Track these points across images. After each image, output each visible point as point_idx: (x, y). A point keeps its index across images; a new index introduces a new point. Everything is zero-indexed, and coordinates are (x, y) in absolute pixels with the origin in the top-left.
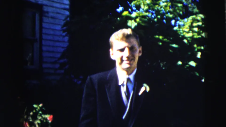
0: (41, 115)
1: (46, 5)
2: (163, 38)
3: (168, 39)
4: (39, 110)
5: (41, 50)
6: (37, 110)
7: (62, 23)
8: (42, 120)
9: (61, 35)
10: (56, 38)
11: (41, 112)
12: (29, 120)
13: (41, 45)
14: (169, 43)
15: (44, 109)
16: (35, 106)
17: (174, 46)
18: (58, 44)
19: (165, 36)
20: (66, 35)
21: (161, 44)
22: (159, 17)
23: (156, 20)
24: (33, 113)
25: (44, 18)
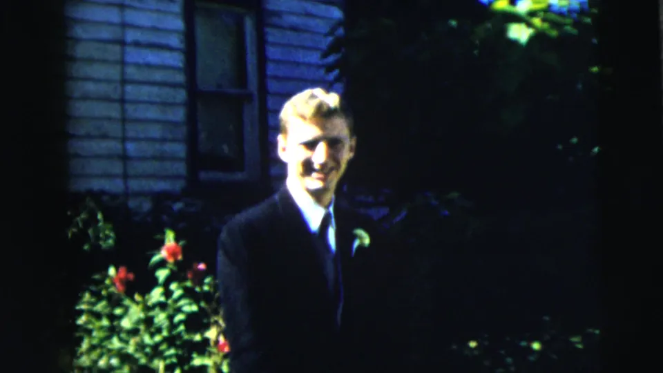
7: (325, 43)
13: (264, 111)
20: (337, 79)
25: (268, 30)
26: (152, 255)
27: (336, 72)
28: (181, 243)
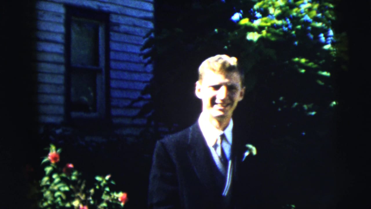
0: (108, 193)
1: (116, 13)
2: (306, 62)
3: (315, 63)
4: (105, 186)
5: (108, 88)
6: (102, 184)
7: (143, 42)
8: (111, 201)
9: (140, 62)
10: (133, 67)
11: (107, 189)
12: (89, 201)
13: (108, 79)
14: (317, 70)
15: (113, 182)
16: (98, 178)
17: (325, 73)
18: (136, 76)
19: (310, 59)
20: (149, 62)
21: (303, 71)
22: (299, 27)
23: (294, 32)
24: (96, 190)
25: (112, 33)
26: (43, 159)
27: (149, 58)
28: (59, 151)
